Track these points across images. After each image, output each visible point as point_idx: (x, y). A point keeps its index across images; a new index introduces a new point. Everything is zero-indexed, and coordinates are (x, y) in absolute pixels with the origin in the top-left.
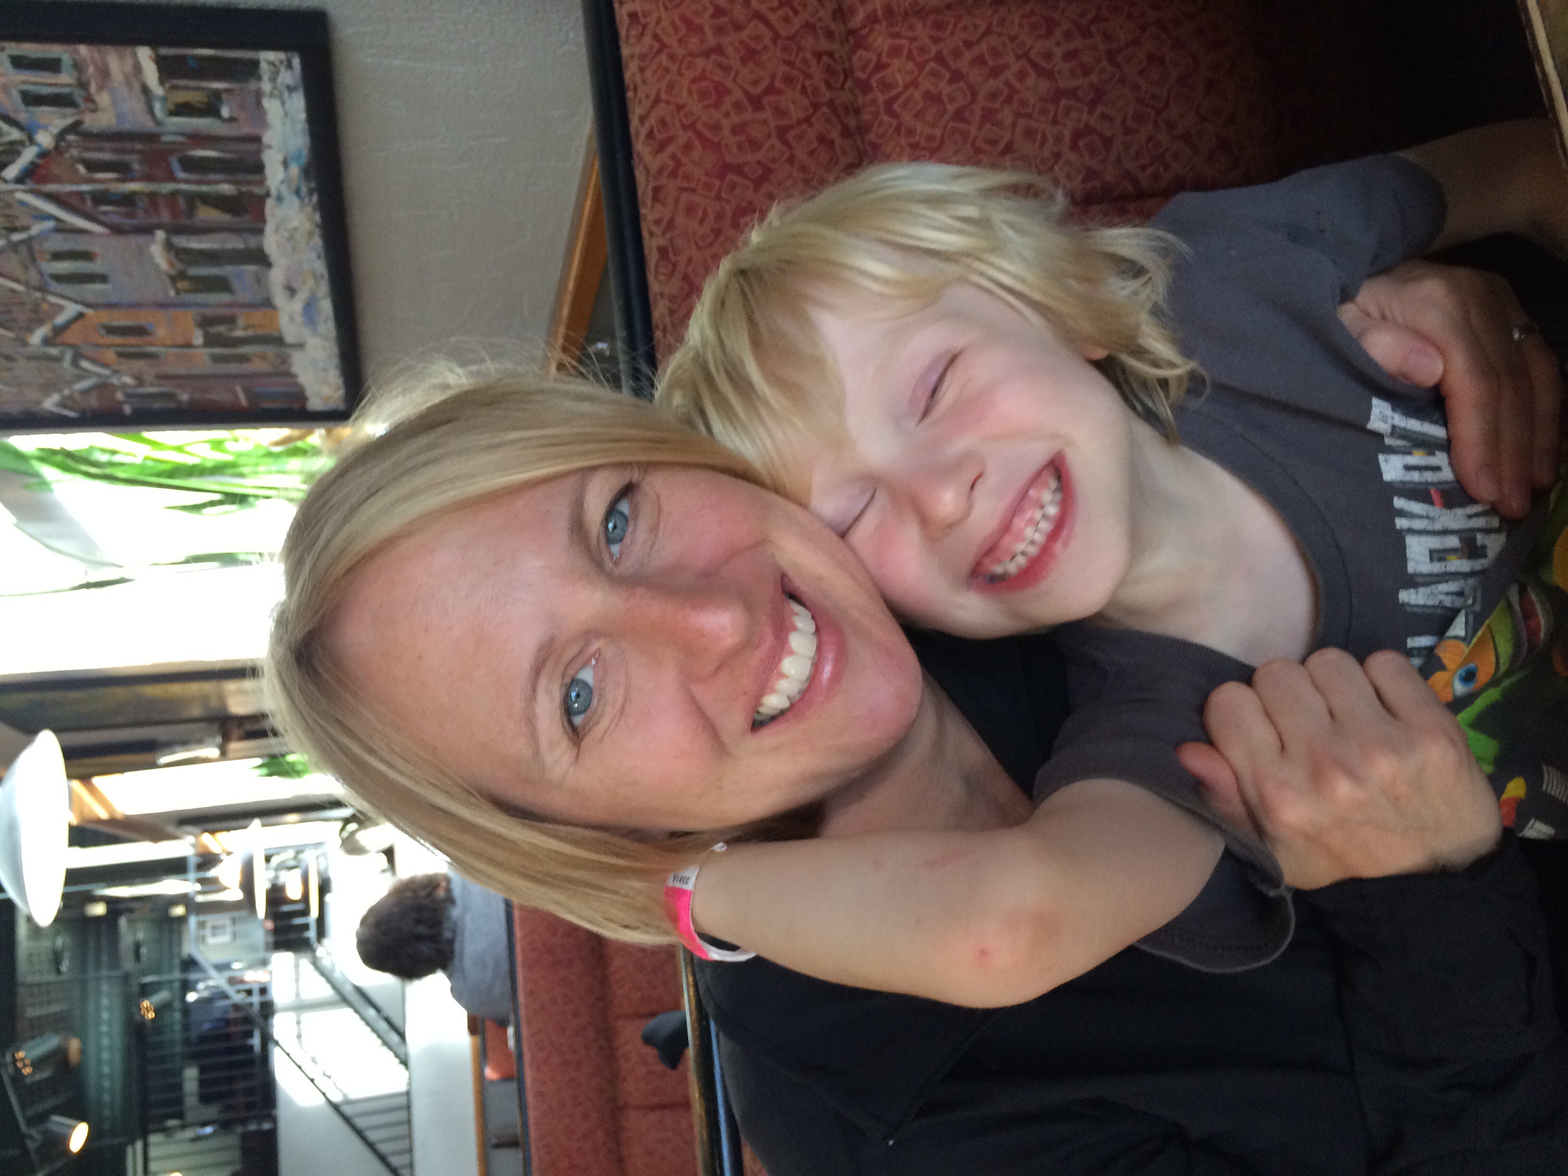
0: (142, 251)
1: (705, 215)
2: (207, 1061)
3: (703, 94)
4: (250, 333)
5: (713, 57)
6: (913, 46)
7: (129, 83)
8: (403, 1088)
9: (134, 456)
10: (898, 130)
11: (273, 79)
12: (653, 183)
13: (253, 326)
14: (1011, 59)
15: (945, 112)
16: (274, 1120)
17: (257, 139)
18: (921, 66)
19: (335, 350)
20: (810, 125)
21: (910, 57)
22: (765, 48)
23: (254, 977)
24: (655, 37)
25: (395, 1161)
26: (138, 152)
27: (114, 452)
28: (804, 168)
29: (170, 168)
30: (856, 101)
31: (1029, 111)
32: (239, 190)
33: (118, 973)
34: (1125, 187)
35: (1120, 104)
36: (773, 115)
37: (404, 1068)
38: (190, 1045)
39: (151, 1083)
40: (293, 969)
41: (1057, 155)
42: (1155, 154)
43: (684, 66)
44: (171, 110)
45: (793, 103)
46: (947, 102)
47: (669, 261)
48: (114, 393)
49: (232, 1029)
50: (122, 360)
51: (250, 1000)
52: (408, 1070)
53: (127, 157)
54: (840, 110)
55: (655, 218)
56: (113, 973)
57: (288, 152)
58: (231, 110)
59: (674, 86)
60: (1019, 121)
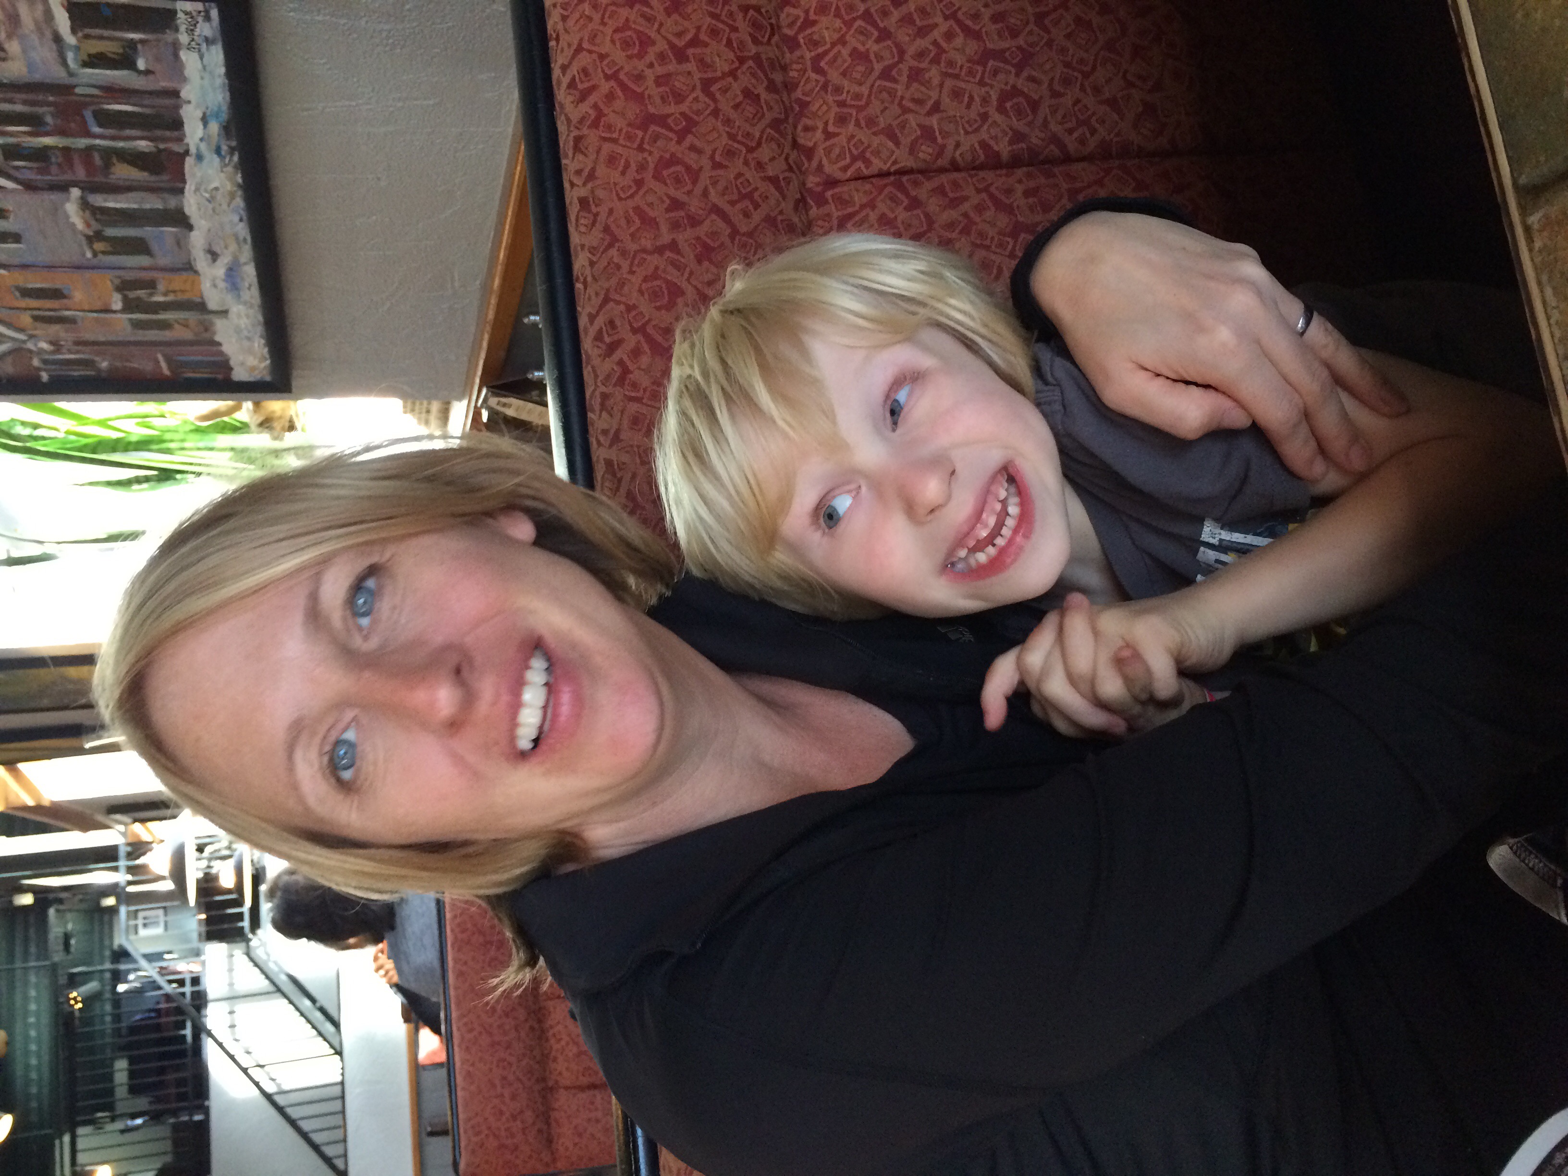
0: (56, 211)
1: (627, 166)
2: (136, 1052)
3: (626, 44)
4: (170, 298)
7: (39, 30)
8: (339, 1079)
9: (57, 430)
10: (825, 87)
11: (191, 31)
12: (575, 133)
13: (174, 292)
14: (939, 19)
15: (872, 69)
16: (206, 1111)
17: (175, 94)
18: (849, 24)
19: (261, 318)
20: (736, 78)
21: (838, 15)
23: (185, 967)
25: (329, 1151)
26: (51, 104)
27: (36, 426)
28: (728, 122)
29: (84, 122)
30: (783, 58)
31: (957, 71)
32: (157, 147)
33: (47, 963)
34: (1052, 151)
35: (1048, 66)
36: (697, 67)
37: (337, 1057)
38: (120, 1036)
39: (79, 1074)
40: (226, 960)
41: (984, 117)
42: (1081, 117)
43: (607, 16)
44: (83, 61)
45: (719, 56)
46: (874, 60)
47: (590, 211)
48: (31, 358)
49: (163, 1020)
50: (38, 324)
51: (181, 990)
52: (342, 1060)
53: (40, 110)
54: (766, 64)
55: (576, 168)
56: (41, 964)
57: (207, 108)
58: (147, 62)
59: (596, 35)
60: (947, 81)
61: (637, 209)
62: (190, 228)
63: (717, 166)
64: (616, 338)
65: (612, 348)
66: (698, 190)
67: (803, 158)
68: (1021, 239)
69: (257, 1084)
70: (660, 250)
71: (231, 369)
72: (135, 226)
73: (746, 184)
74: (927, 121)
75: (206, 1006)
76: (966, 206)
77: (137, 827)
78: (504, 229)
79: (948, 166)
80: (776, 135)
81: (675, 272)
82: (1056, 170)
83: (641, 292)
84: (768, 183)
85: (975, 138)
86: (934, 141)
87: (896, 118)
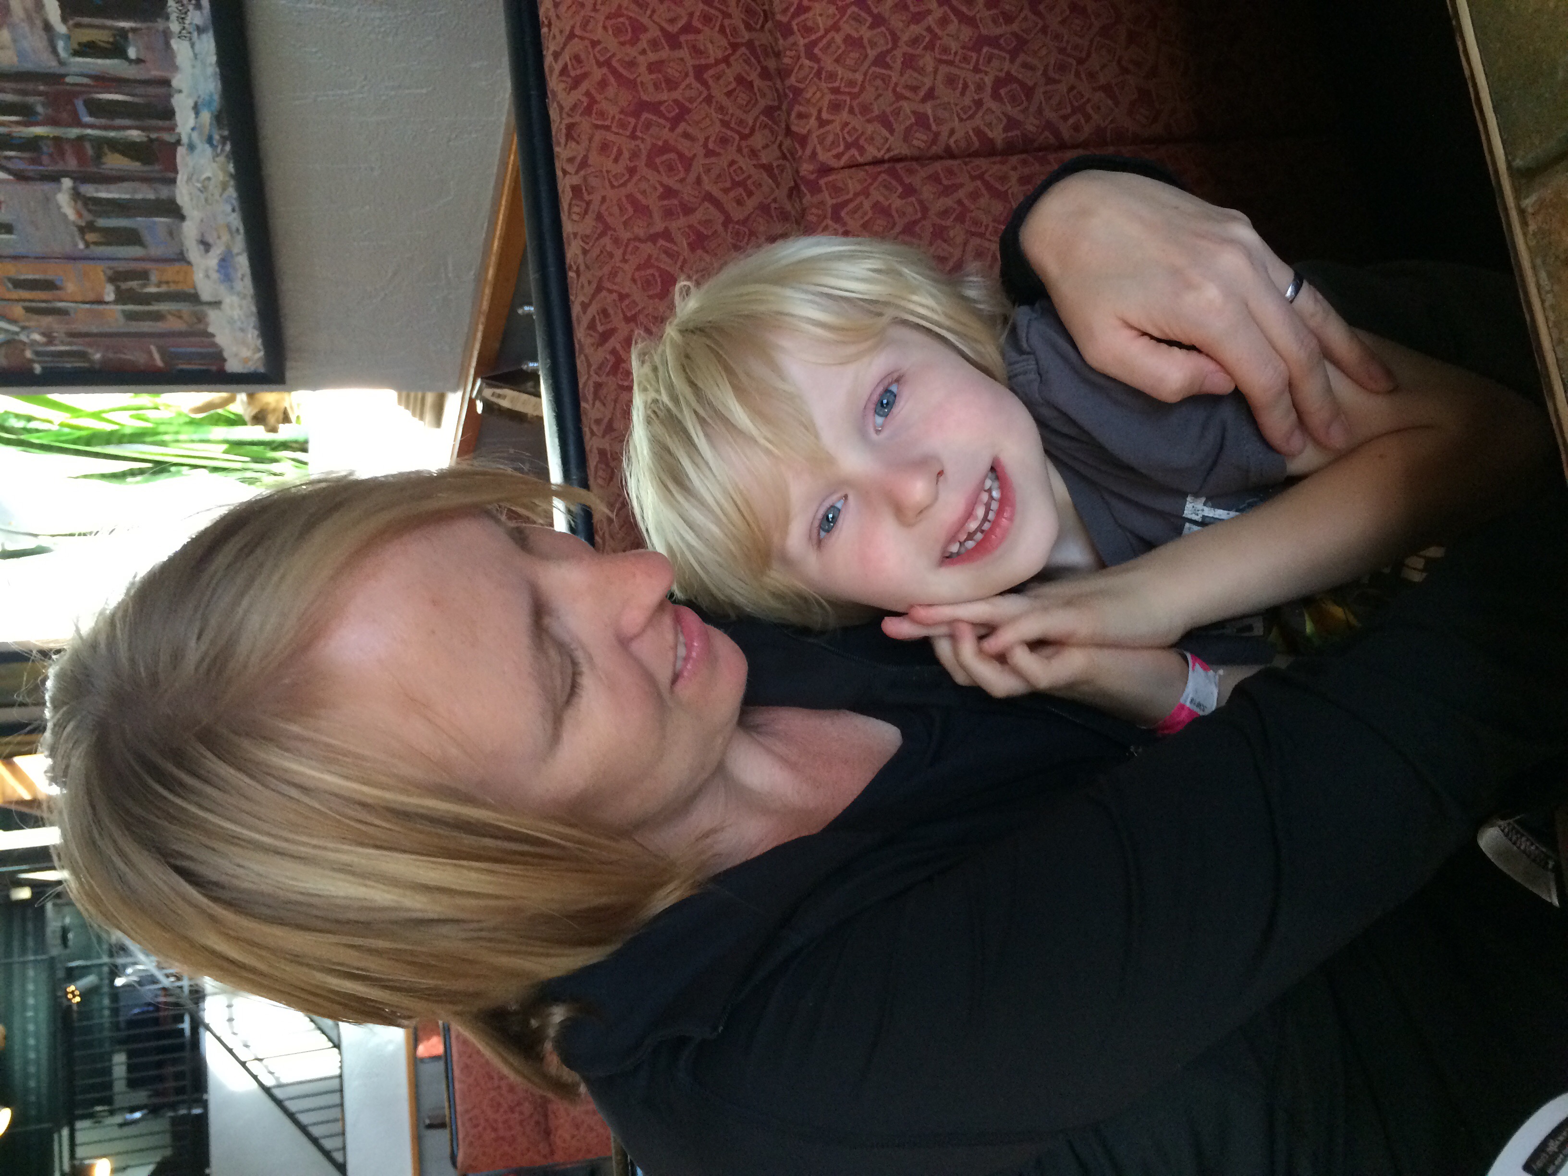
0: (48, 200)
1: (620, 153)
2: (135, 1046)
3: (618, 31)
4: (163, 289)
7: (29, 19)
8: (337, 1072)
9: (51, 422)
10: (818, 74)
11: (181, 19)
12: (567, 121)
13: (167, 283)
15: (866, 56)
16: (205, 1104)
17: (167, 83)
18: (842, 10)
19: (254, 309)
20: (729, 65)
25: (328, 1144)
26: (41, 94)
27: (30, 419)
28: (721, 109)
29: (75, 112)
30: (777, 44)
31: (951, 57)
32: (148, 137)
33: (44, 957)
34: (1046, 138)
35: (1044, 52)
36: (690, 54)
37: (336, 1050)
38: (119, 1030)
39: (77, 1069)
41: (979, 103)
42: (1076, 104)
44: (73, 50)
45: (712, 43)
46: (868, 46)
47: (582, 200)
48: (23, 351)
49: (162, 1014)
50: (29, 315)
51: (179, 983)
52: (340, 1053)
53: (31, 99)
54: (759, 51)
55: (570, 155)
56: (39, 957)
57: (199, 97)
58: (138, 51)
59: (588, 21)
60: (940, 68)
61: (630, 197)
62: (182, 218)
63: (709, 153)
64: (609, 326)
65: (606, 336)
66: (692, 177)
67: (797, 146)
69: (255, 1077)
70: (653, 238)
71: (225, 360)
72: (127, 217)
73: (739, 172)
74: (921, 108)
75: (204, 1000)
76: (961, 194)
78: (497, 218)
79: (942, 154)
80: (770, 123)
81: (668, 260)
82: (1051, 157)
83: (634, 280)
84: (762, 170)
85: (969, 125)
86: (929, 128)
87: (891, 105)
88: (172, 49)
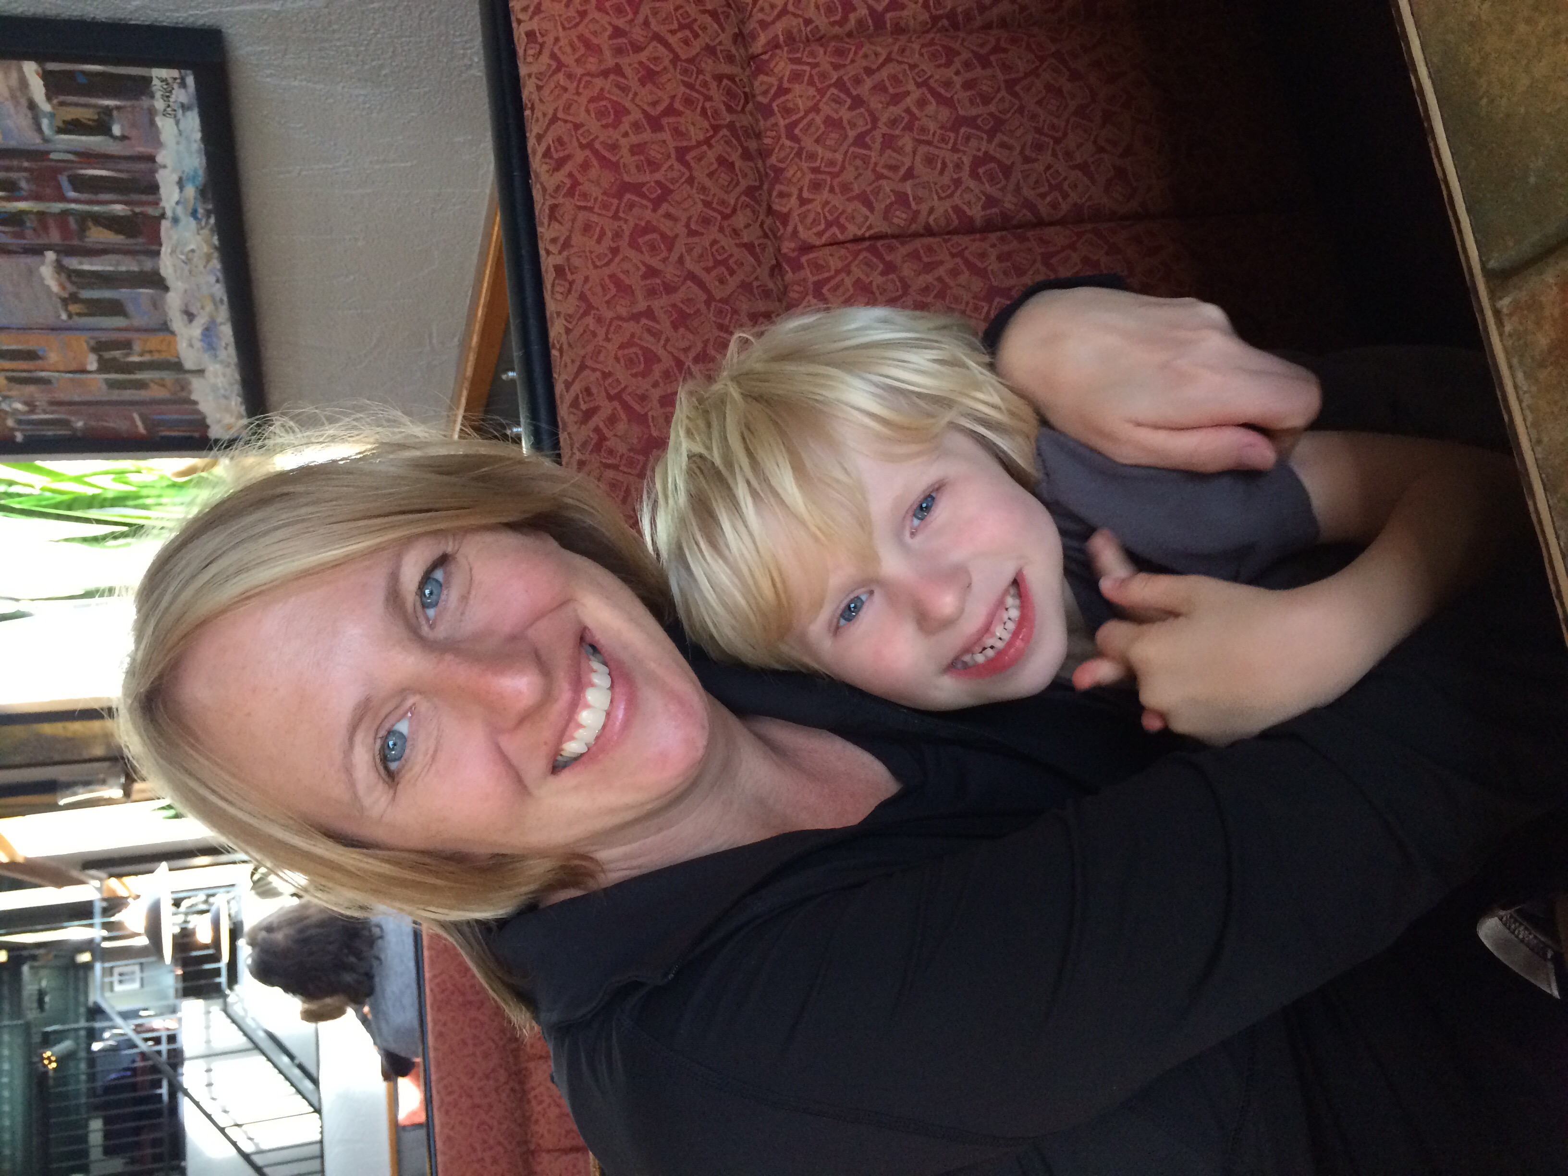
0: (31, 272)
1: (603, 234)
2: (112, 1112)
3: (601, 114)
4: (147, 358)
5: (612, 77)
6: (814, 72)
7: (14, 98)
8: (318, 1137)
9: (32, 487)
10: (799, 154)
11: (166, 98)
12: (550, 202)
13: (150, 352)
14: (911, 87)
15: (846, 137)
17: (151, 159)
18: (822, 92)
19: (237, 377)
20: (710, 146)
21: (811, 83)
22: (665, 68)
23: (161, 1024)
24: (553, 56)
26: (26, 170)
27: (11, 483)
28: (703, 189)
29: (59, 187)
30: (757, 124)
31: (930, 137)
32: (132, 211)
33: (20, 1022)
34: (1024, 215)
35: (1019, 133)
36: (672, 136)
37: (317, 1115)
38: (95, 1095)
39: (52, 1136)
40: (203, 1017)
41: (957, 182)
42: (1053, 182)
43: (582, 85)
44: (59, 128)
45: (693, 124)
46: (848, 127)
47: (566, 280)
48: (5, 419)
49: (139, 1079)
50: (12, 384)
51: (157, 1048)
52: (321, 1118)
53: (13, 175)
54: (740, 133)
55: (552, 236)
56: (15, 1022)
57: (183, 172)
58: (122, 130)
59: (571, 105)
60: (919, 148)
62: (166, 289)
63: (692, 233)
64: (592, 405)
65: (589, 414)
66: (674, 257)
67: (778, 224)
68: (995, 303)
69: (234, 1144)
70: (635, 317)
71: (207, 427)
72: (108, 288)
73: (721, 251)
74: (900, 187)
75: (182, 1064)
76: (941, 271)
77: (113, 883)
78: (482, 287)
79: (922, 231)
80: (752, 203)
81: (651, 339)
82: (1030, 234)
83: (617, 359)
84: (743, 249)
85: (948, 204)
86: (909, 206)
87: (870, 184)
88: (157, 127)
